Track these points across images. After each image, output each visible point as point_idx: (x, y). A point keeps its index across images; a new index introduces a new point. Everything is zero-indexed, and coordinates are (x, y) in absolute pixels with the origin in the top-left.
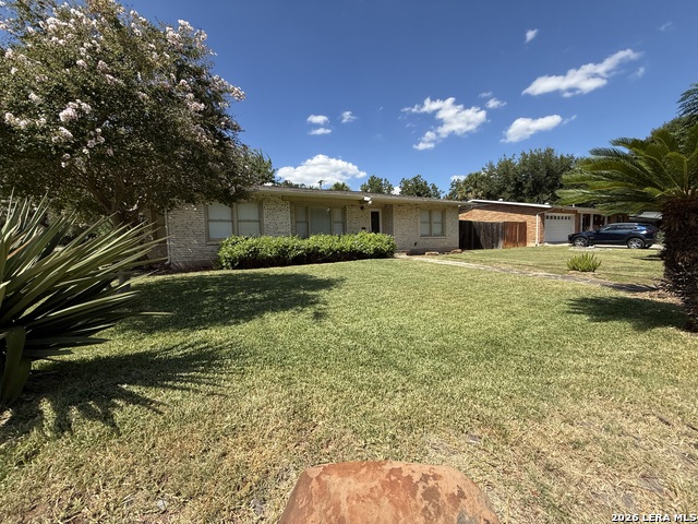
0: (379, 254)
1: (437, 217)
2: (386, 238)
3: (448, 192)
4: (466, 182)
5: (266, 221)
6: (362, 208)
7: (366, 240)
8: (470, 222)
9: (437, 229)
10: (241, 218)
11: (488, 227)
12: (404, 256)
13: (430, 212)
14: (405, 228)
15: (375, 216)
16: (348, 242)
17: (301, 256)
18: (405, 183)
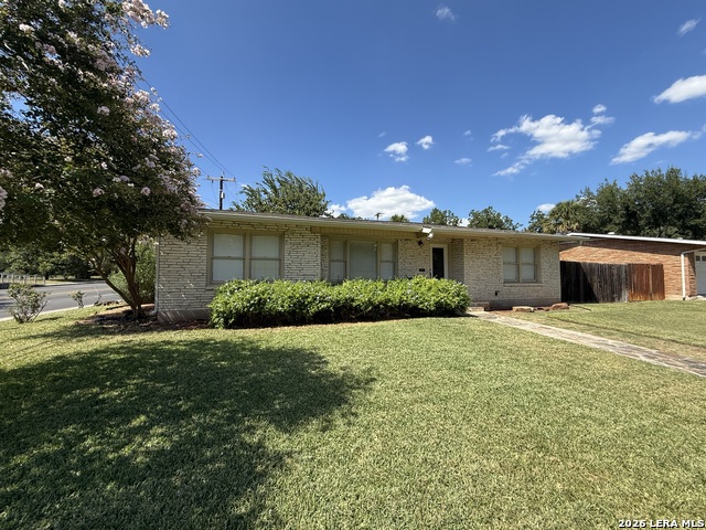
0: (443, 311)
1: (526, 256)
2: (453, 286)
3: (527, 226)
4: (553, 213)
5: (287, 260)
6: (420, 243)
7: (423, 289)
8: (577, 265)
9: (527, 273)
10: (256, 255)
11: (605, 271)
12: (480, 312)
13: (517, 249)
14: (479, 272)
15: (438, 254)
16: (398, 291)
17: (327, 311)
18: (475, 215)
